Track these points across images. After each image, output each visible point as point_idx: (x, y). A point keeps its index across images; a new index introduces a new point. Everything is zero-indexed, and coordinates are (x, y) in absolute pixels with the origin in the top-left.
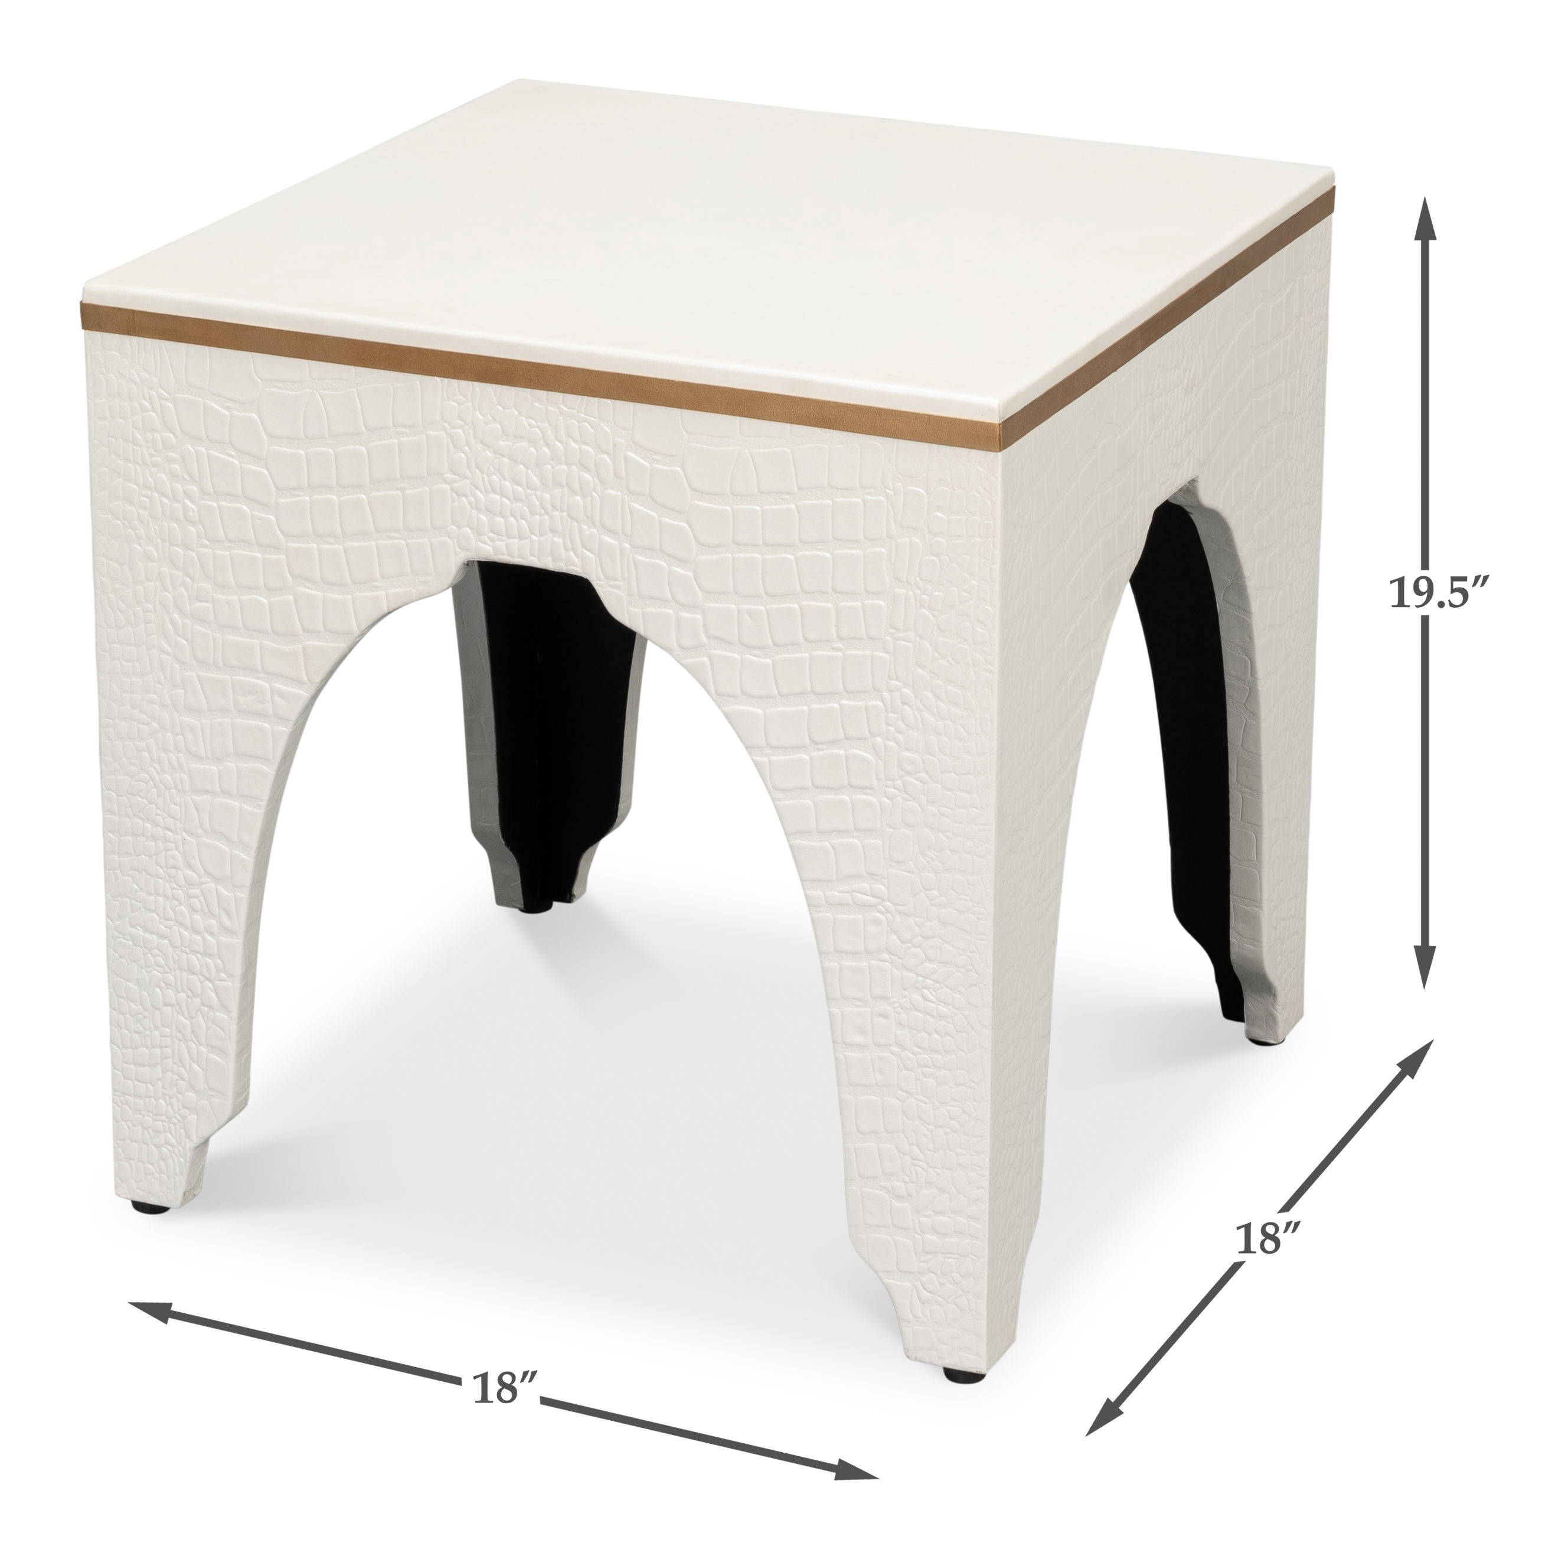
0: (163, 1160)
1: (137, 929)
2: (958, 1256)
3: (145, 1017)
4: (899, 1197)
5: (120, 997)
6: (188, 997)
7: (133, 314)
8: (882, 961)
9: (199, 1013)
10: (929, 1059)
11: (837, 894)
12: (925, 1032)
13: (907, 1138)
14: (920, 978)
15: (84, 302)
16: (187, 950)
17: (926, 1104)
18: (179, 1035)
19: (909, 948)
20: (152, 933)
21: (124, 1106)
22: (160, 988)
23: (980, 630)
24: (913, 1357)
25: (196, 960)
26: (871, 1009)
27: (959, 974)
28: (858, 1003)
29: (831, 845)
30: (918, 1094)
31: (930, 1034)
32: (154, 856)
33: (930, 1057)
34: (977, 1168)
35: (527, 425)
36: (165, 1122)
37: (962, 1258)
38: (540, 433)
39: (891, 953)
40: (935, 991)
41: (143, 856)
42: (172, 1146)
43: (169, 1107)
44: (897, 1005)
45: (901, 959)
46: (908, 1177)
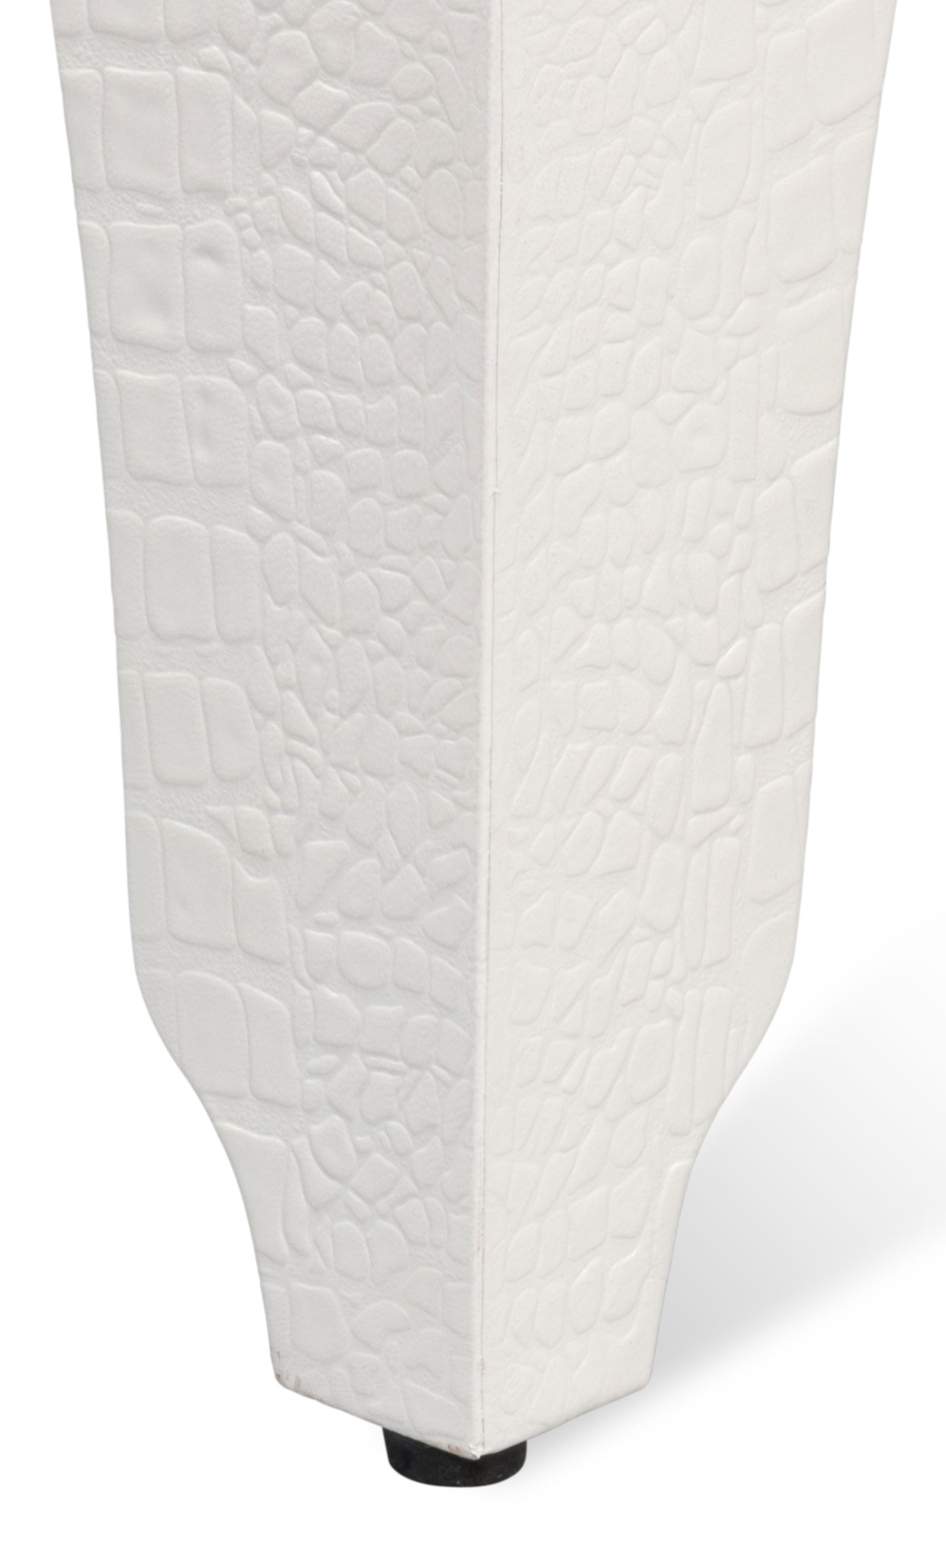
2: (400, 1064)
4: (254, 856)
8: (209, 68)
10: (329, 405)
12: (319, 313)
13: (273, 664)
14: (305, 131)
17: (320, 553)
19: (276, 29)
24: (291, 1381)
26: (183, 226)
27: (403, 121)
28: (148, 206)
30: (300, 521)
31: (330, 321)
33: (329, 397)
34: (453, 780)
37: (415, 1072)
39: (229, 43)
40: (344, 179)
44: (246, 216)
45: (257, 63)
46: (276, 790)
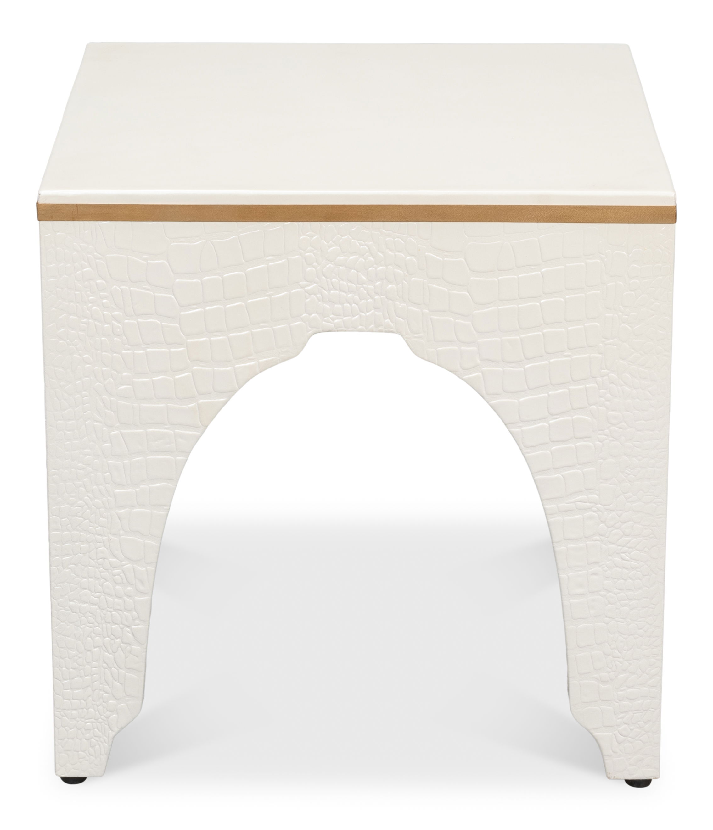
0: (92, 747)
1: (74, 602)
2: (642, 711)
3: (80, 658)
4: (604, 682)
5: (62, 648)
6: (112, 640)
7: (77, 206)
8: (595, 541)
9: (120, 648)
11: (566, 504)
12: (623, 579)
13: (610, 645)
14: (620, 547)
15: (40, 203)
16: (112, 610)
17: (623, 623)
18: (105, 665)
19: (612, 530)
20: (85, 602)
21: (63, 717)
22: (91, 637)
23: (661, 332)
24: (613, 778)
25: (118, 615)
26: (587, 571)
27: (645, 541)
28: (578, 569)
29: (562, 476)
30: (617, 618)
31: (626, 580)
32: (88, 553)
33: (625, 594)
34: (656, 656)
35: (359, 245)
36: (94, 722)
37: (646, 711)
38: (367, 248)
39: (600, 535)
40: (629, 554)
41: (79, 554)
42: (99, 737)
43: (97, 712)
44: (604, 566)
45: (607, 537)
46: (610, 668)
